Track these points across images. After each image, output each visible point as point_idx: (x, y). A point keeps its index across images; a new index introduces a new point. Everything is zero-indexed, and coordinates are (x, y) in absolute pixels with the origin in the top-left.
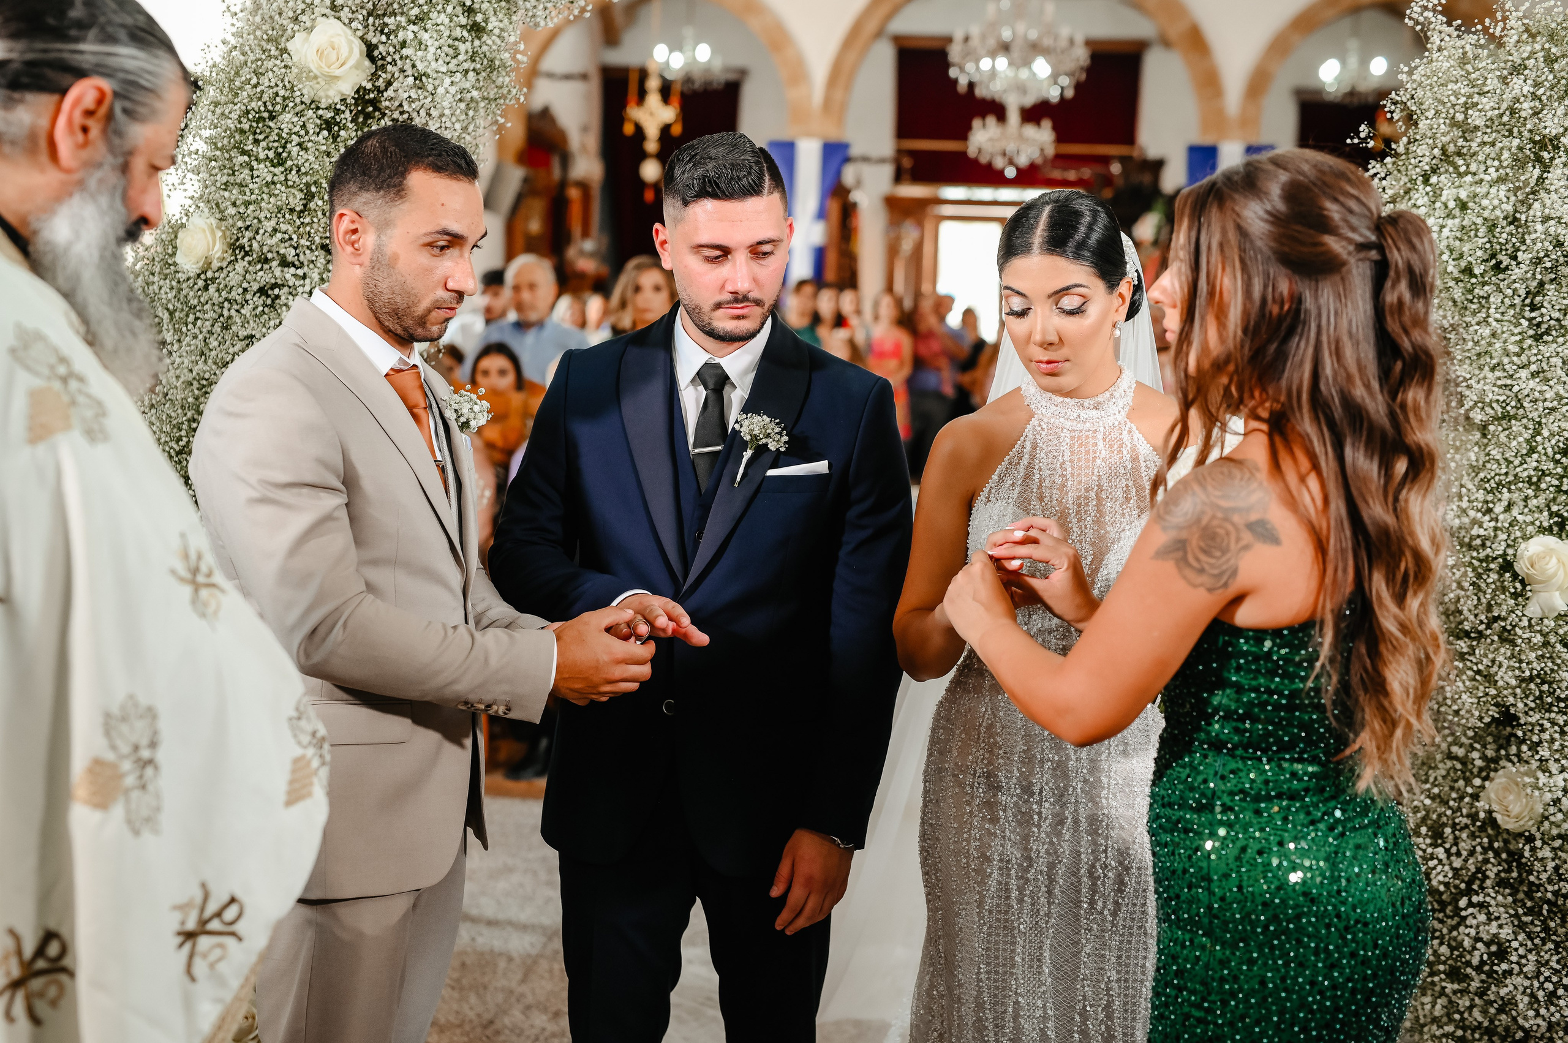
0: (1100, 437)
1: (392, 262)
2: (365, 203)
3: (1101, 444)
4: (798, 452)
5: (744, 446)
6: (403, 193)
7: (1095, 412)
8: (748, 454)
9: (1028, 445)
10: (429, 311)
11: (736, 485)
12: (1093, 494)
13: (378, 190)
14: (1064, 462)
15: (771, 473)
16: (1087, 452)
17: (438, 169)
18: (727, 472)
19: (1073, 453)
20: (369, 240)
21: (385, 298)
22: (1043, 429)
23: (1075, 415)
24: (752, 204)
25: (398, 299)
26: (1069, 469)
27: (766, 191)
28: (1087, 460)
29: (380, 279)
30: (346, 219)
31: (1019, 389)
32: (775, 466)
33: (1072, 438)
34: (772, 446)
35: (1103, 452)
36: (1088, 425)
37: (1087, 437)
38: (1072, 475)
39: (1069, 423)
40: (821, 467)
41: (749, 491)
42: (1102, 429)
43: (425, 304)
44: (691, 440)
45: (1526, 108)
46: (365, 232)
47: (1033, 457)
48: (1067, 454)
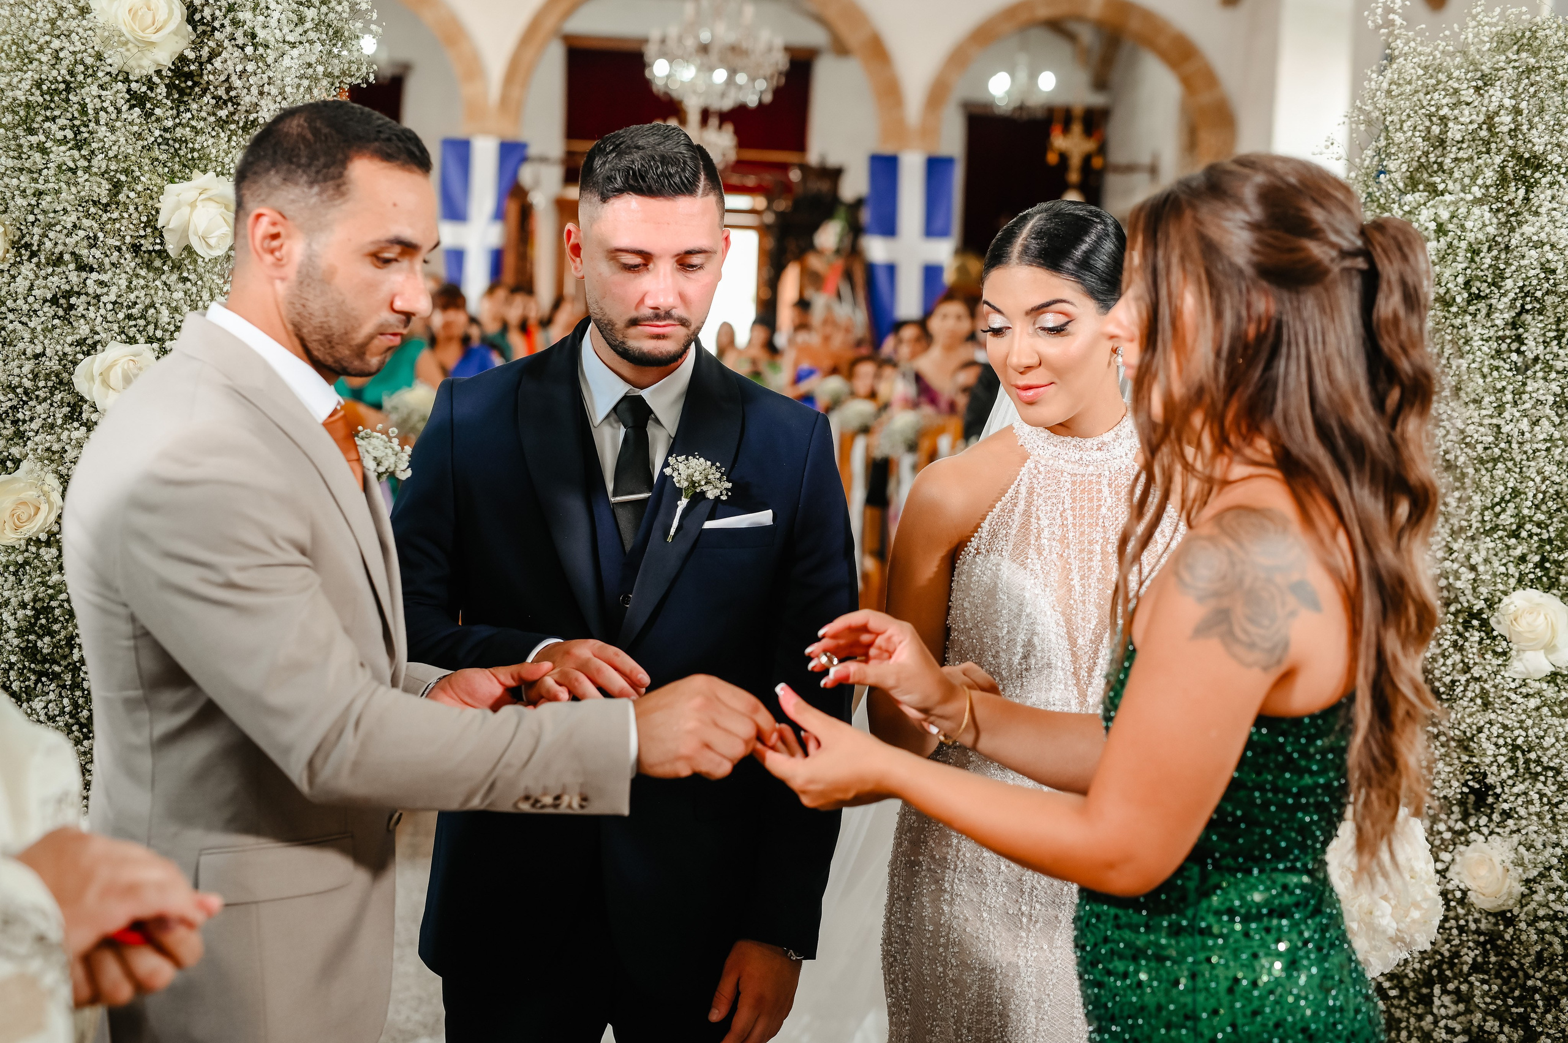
0: (1105, 482)
1: (327, 279)
2: (293, 201)
3: (1106, 491)
4: (739, 502)
5: (678, 493)
6: (343, 188)
7: (1099, 453)
8: (683, 503)
9: (1023, 490)
10: (371, 338)
11: (669, 540)
12: (1098, 548)
13: (311, 183)
14: (1064, 510)
15: (709, 525)
16: (1091, 500)
17: (387, 157)
18: (657, 525)
19: (1074, 500)
20: (296, 249)
21: (316, 322)
22: (1039, 472)
23: (1078, 457)
24: (684, 204)
25: (334, 322)
26: (1070, 519)
27: (700, 191)
28: (1091, 509)
29: (311, 297)
30: (264, 221)
31: (1011, 427)
32: (711, 517)
33: (1074, 483)
34: (711, 494)
35: (1109, 500)
36: (1091, 468)
37: (1090, 482)
38: (1074, 525)
39: (1070, 466)
40: (765, 517)
41: (685, 546)
42: (1107, 473)
43: (367, 329)
44: (610, 487)
45: (1505, 121)
46: (289, 237)
47: (1029, 504)
48: (1068, 501)
